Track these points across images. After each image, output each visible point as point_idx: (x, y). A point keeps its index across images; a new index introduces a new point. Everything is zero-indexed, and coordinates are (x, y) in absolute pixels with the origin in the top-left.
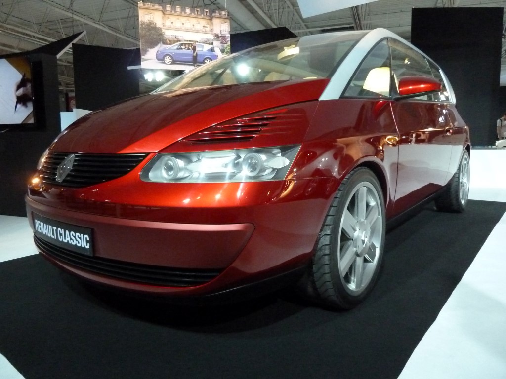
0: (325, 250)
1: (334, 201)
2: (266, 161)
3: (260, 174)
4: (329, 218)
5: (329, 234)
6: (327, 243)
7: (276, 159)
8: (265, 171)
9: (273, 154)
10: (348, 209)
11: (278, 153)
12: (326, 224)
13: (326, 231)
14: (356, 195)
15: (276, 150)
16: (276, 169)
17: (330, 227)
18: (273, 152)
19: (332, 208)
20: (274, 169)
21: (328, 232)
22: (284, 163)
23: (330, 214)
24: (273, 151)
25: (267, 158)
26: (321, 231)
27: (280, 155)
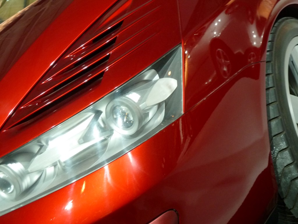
0: (290, 172)
1: (267, 95)
2: (141, 101)
3: (143, 123)
4: (273, 123)
5: (285, 147)
6: (289, 161)
7: (155, 87)
8: (147, 115)
9: (147, 81)
10: (292, 93)
11: (153, 76)
12: (273, 135)
13: (278, 145)
14: (292, 67)
15: (148, 74)
16: (162, 102)
17: (282, 136)
18: (146, 78)
19: (271, 107)
20: (159, 105)
21: (283, 145)
22: (170, 87)
23: (272, 117)
24: (145, 76)
25: (140, 94)
26: (272, 148)
27: (157, 77)
